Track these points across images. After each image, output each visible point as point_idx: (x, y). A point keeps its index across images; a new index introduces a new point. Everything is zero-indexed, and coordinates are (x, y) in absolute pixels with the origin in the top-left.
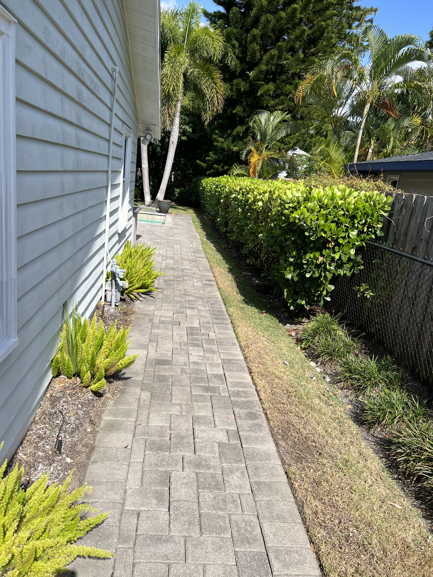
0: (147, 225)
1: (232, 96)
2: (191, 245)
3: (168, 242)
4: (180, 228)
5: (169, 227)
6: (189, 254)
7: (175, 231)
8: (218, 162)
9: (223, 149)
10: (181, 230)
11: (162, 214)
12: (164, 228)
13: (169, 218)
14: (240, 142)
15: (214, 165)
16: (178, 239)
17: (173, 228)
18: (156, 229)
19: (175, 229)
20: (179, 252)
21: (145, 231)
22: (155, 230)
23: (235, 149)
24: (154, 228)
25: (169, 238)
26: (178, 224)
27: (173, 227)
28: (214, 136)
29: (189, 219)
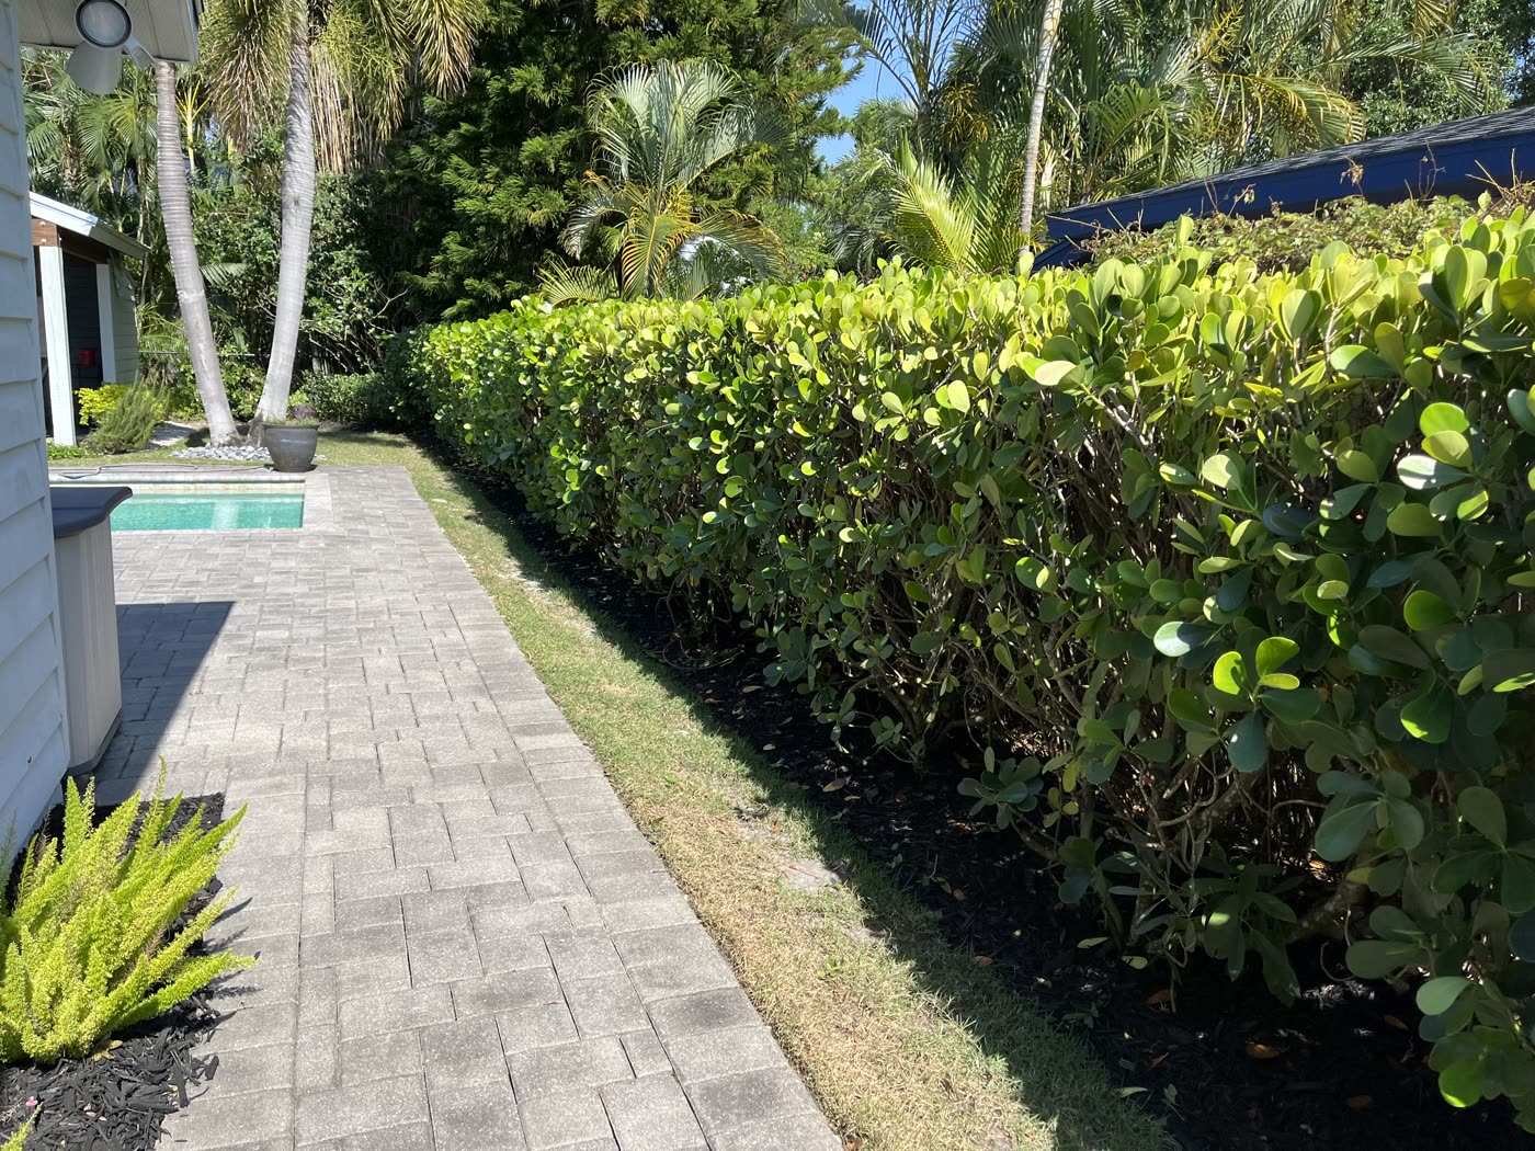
0: (213, 543)
1: (498, 27)
2: (454, 635)
3: (327, 638)
4: (373, 532)
5: (326, 536)
6: (463, 702)
7: (357, 554)
8: (479, 268)
9: (492, 223)
10: (380, 546)
11: (285, 476)
12: (302, 544)
13: (316, 491)
14: (553, 194)
15: (467, 282)
16: (379, 601)
17: (341, 539)
18: (261, 554)
19: (354, 542)
20: (404, 704)
21: (203, 578)
22: (255, 564)
23: (536, 218)
24: (250, 555)
25: (332, 601)
26: (359, 518)
27: (342, 531)
28: (448, 176)
29: (403, 486)
